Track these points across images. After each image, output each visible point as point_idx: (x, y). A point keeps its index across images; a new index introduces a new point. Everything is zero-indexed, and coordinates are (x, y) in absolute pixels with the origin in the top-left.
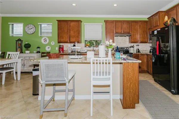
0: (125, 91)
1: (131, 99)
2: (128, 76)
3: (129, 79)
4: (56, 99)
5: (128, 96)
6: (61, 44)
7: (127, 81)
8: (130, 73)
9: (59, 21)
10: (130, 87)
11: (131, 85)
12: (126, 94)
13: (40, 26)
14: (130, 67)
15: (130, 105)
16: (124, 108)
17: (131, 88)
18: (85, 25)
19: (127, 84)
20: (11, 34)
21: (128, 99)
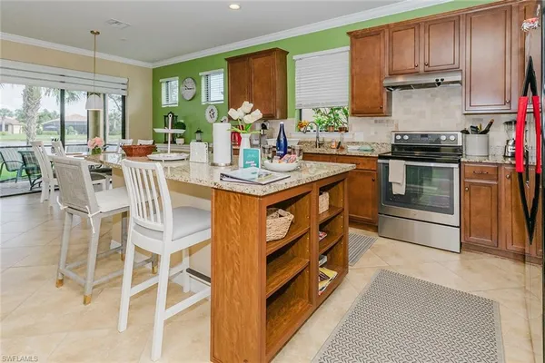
1: (235, 335)
3: (228, 253)
5: (225, 322)
7: (223, 262)
8: (232, 234)
9: (230, 61)
12: (220, 309)
13: (203, 79)
14: (233, 208)
17: (234, 292)
18: (295, 61)
19: (223, 270)
20: (164, 102)
21: (227, 334)
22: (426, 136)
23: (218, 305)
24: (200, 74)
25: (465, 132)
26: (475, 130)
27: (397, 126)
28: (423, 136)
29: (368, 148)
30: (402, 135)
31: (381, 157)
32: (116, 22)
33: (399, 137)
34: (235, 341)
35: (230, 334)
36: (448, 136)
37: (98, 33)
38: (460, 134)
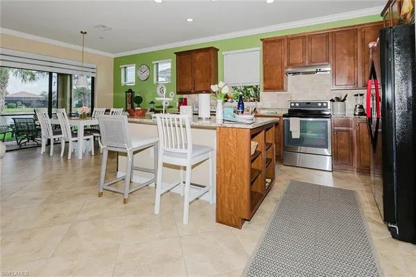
0: (221, 186)
1: (232, 205)
2: (226, 157)
3: (228, 162)
4: (137, 182)
5: (226, 199)
6: (184, 96)
8: (231, 151)
9: (178, 54)
10: (230, 181)
11: (233, 176)
12: (222, 193)
13: (155, 66)
14: (231, 137)
15: (231, 219)
16: (218, 221)
17: (232, 182)
18: (223, 55)
19: (225, 172)
20: (123, 82)
21: (227, 206)
22: (309, 103)
23: (221, 191)
24: (153, 62)
25: (332, 101)
26: (338, 99)
27: (291, 97)
28: (307, 103)
29: (273, 111)
30: (295, 103)
31: (284, 116)
32: (104, 27)
33: (293, 105)
34: (233, 208)
35: (229, 205)
36: (322, 103)
37: (86, 33)
38: (329, 102)
